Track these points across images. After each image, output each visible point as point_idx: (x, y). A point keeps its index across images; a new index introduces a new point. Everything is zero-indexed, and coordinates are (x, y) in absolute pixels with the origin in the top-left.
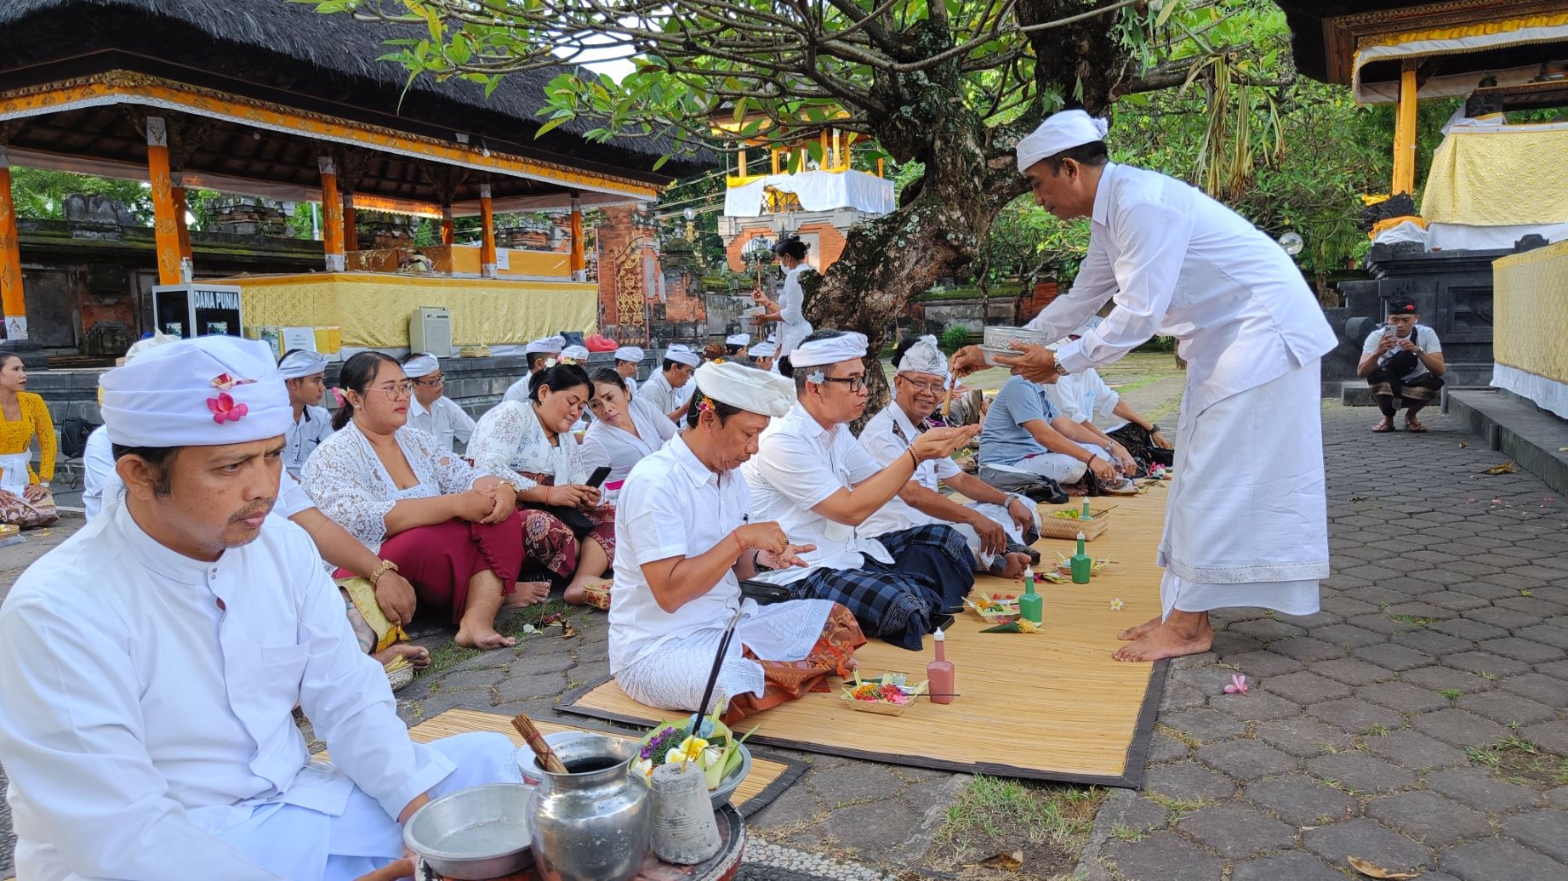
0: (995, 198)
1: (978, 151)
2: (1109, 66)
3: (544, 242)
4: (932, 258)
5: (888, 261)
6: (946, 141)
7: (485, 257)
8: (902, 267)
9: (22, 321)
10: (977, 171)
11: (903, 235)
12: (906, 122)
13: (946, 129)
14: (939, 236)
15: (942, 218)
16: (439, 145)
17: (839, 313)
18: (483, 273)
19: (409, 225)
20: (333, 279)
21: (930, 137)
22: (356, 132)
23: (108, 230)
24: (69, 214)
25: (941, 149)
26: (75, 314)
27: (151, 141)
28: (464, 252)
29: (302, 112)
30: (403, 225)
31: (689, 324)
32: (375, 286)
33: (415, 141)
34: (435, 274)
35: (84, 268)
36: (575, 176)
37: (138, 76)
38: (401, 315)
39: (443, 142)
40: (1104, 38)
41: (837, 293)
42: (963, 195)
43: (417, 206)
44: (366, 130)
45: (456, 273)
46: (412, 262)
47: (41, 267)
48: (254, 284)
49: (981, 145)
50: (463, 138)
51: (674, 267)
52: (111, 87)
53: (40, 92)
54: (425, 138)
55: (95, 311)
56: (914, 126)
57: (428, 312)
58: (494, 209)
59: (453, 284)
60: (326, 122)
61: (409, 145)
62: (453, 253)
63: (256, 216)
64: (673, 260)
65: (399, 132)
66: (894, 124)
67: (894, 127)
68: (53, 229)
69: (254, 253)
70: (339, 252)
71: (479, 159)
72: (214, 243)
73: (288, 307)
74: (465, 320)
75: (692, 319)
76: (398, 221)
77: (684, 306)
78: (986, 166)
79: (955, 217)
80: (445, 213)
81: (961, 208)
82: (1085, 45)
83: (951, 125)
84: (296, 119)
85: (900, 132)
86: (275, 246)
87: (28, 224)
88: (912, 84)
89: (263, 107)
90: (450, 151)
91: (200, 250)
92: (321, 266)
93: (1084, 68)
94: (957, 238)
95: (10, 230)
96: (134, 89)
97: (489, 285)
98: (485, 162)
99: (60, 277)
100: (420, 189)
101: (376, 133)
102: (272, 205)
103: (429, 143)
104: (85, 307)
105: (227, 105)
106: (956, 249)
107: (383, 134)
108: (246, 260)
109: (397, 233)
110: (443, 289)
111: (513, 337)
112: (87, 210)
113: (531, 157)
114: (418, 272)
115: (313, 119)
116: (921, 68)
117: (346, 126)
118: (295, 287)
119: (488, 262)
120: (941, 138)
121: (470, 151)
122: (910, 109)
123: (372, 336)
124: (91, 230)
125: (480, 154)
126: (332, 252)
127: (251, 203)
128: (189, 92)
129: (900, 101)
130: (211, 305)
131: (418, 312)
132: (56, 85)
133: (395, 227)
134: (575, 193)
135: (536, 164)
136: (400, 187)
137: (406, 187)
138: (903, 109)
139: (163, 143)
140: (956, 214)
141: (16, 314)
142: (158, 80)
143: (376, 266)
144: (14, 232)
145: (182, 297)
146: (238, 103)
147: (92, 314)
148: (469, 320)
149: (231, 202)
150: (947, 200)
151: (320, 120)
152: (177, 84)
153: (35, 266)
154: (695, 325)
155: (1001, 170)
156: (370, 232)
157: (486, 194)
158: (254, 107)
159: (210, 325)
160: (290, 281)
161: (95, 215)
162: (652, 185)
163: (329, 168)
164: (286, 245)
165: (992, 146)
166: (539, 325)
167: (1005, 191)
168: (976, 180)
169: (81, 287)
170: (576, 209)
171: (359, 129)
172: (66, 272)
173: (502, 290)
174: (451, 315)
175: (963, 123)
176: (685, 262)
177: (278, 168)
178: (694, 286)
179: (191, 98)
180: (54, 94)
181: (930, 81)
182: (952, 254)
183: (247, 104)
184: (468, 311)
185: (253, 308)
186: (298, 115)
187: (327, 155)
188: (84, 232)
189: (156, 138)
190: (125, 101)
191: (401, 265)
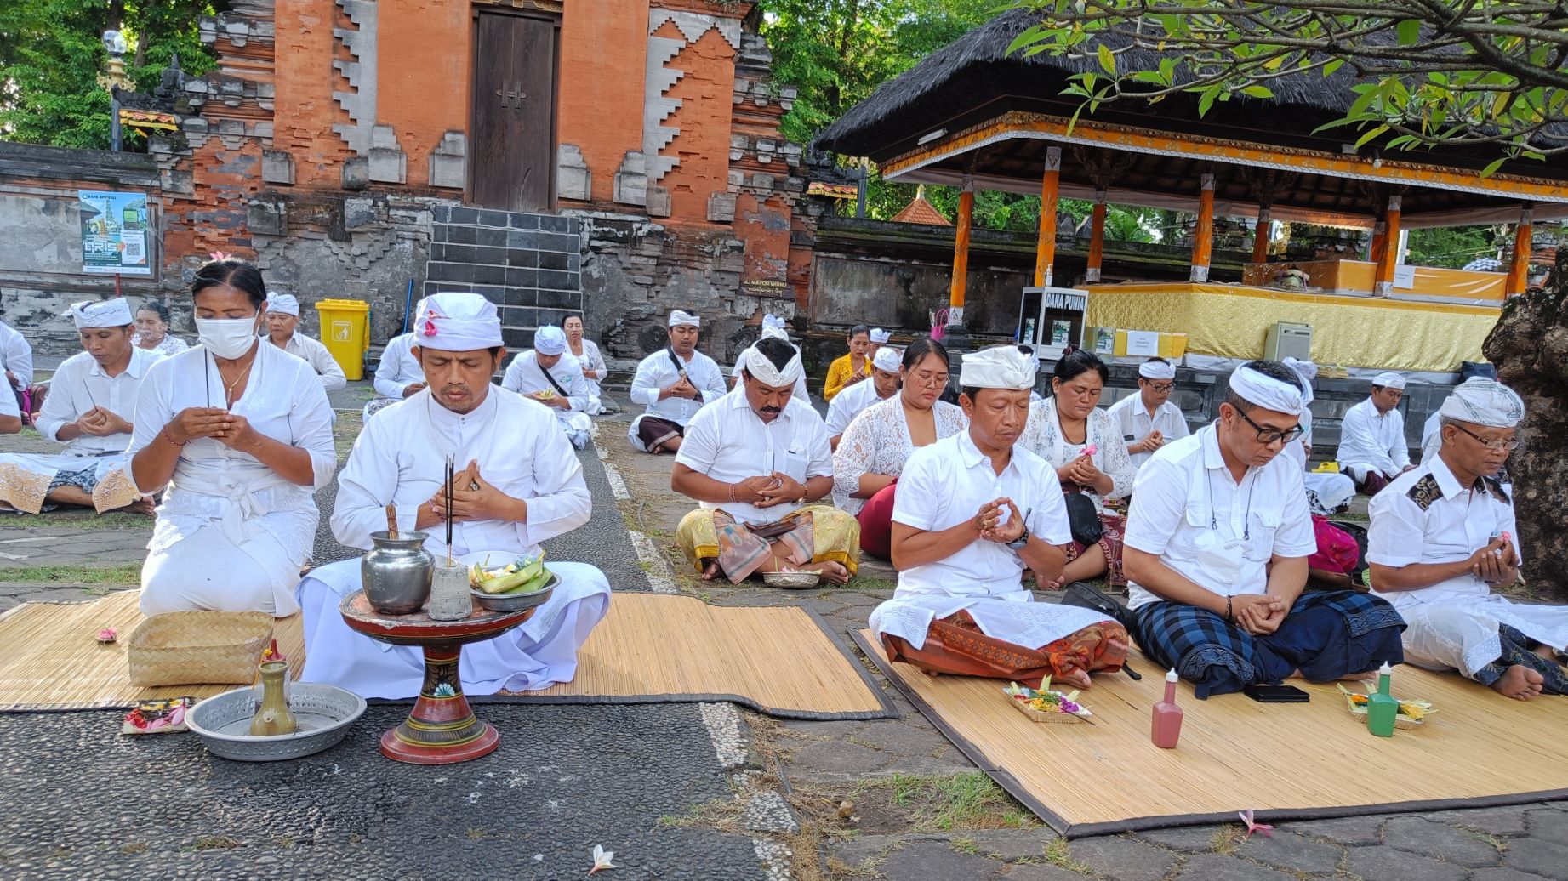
7: (1382, 272)
9: (960, 312)
16: (1322, 157)
18: (1376, 291)
20: (1190, 289)
22: (1226, 149)
23: (1065, 241)
27: (1048, 167)
28: (1355, 270)
29: (1171, 134)
32: (1235, 298)
34: (1308, 289)
37: (1026, 115)
38: (1260, 328)
39: (1327, 154)
45: (1339, 290)
46: (1288, 276)
50: (1350, 149)
52: (1007, 126)
54: (1305, 151)
57: (1289, 327)
59: (1331, 301)
60: (1193, 142)
62: (1341, 267)
65: (1274, 147)
70: (1204, 262)
71: (1371, 169)
74: (1336, 339)
89: (1133, 132)
90: (1334, 163)
95: (964, 240)
96: (1022, 126)
97: (1381, 305)
98: (1380, 173)
101: (1249, 149)
103: (1310, 156)
105: (1101, 133)
107: (1256, 149)
109: (1341, 248)
110: (1312, 305)
111: (1398, 363)
113: (1445, 165)
114: (1288, 288)
115: (1181, 140)
117: (1216, 144)
119: (1383, 280)
121: (1361, 161)
123: (1223, 347)
125: (1371, 164)
126: (1197, 264)
128: (1067, 124)
130: (1060, 305)
131: (1275, 326)
134: (1524, 204)
135: (1453, 173)
139: (1057, 168)
141: (957, 305)
142: (1042, 117)
145: (1037, 298)
146: (1111, 130)
148: (1341, 341)
151: (1188, 140)
157: (1395, 209)
158: (1125, 132)
166: (1439, 352)
170: (1526, 222)
171: (1230, 146)
172: (1026, 274)
173: (1391, 310)
174: (1318, 332)
184: (1341, 331)
186: (1166, 137)
187: (1208, 172)
189: (1052, 163)
190: (1014, 136)
191: (1276, 279)
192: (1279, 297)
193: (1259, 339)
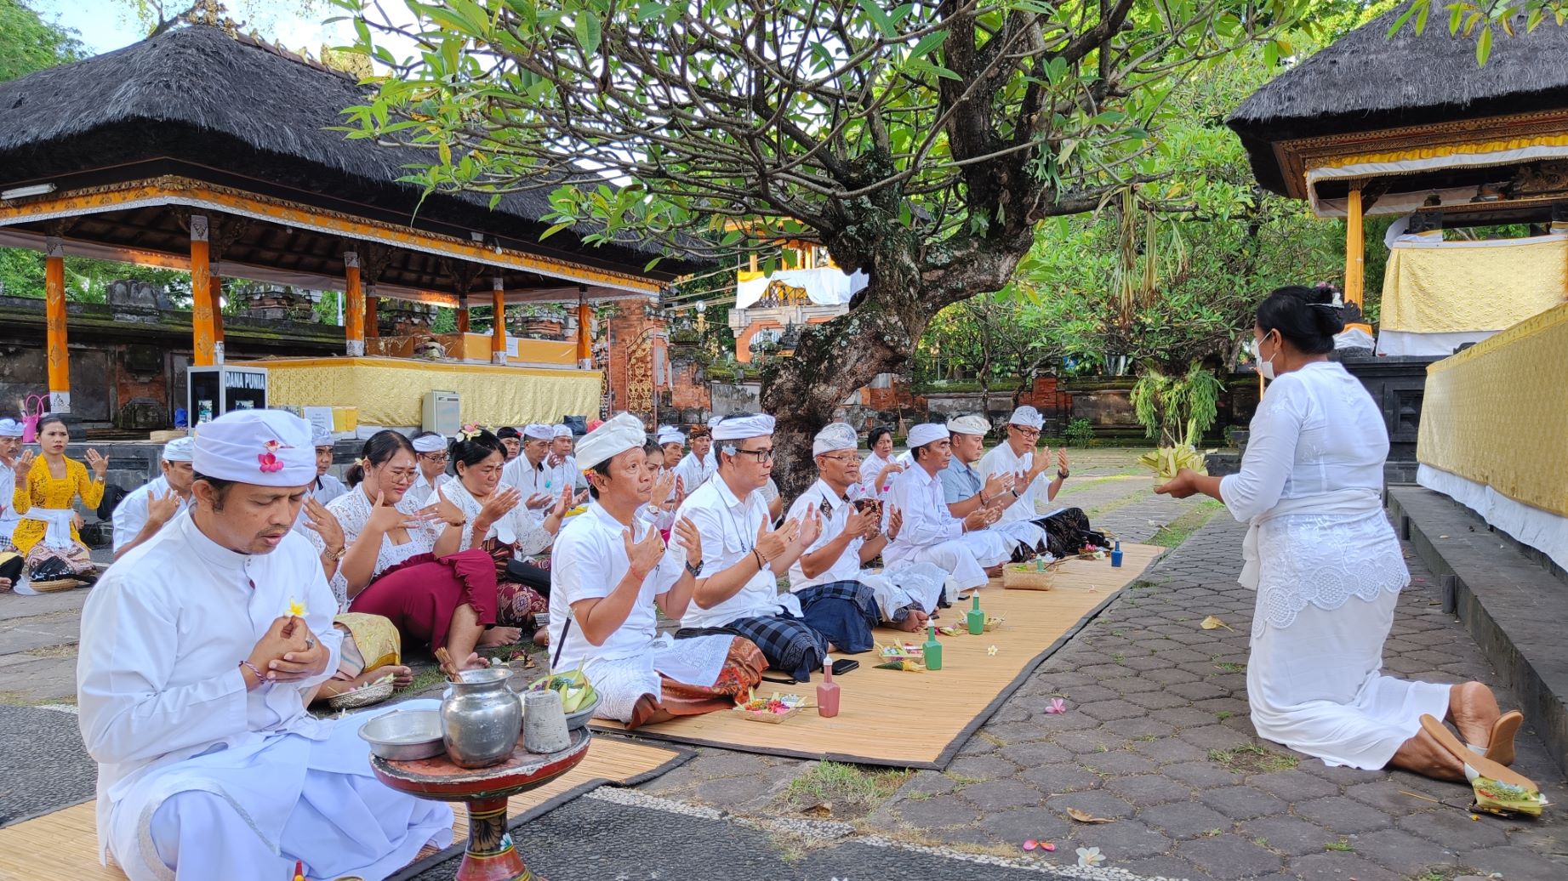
0: (929, 305)
1: (913, 265)
2: (1025, 194)
3: (558, 330)
4: (872, 356)
5: (832, 358)
6: (885, 257)
7: (496, 344)
8: (844, 363)
9: (66, 396)
10: (912, 282)
11: (845, 336)
12: (851, 239)
13: (884, 245)
14: (878, 338)
15: (880, 322)
16: (456, 242)
17: (792, 402)
18: (493, 360)
19: (428, 314)
20: (353, 363)
21: (872, 252)
22: (381, 231)
23: (147, 314)
24: (112, 298)
25: (880, 264)
26: (112, 390)
27: (194, 237)
28: (476, 342)
29: (332, 212)
30: (422, 313)
31: (694, 411)
32: (392, 370)
33: (433, 239)
34: (447, 359)
35: (123, 348)
36: (582, 272)
37: (187, 180)
38: (417, 397)
39: (459, 240)
40: (1020, 171)
41: (790, 385)
42: (900, 304)
43: (436, 295)
44: (389, 229)
45: (467, 360)
46: (427, 348)
47: (83, 347)
48: (279, 365)
49: (916, 261)
50: (477, 237)
51: (681, 357)
52: (162, 190)
53: (98, 193)
54: (443, 236)
55: (130, 388)
56: (858, 243)
57: (439, 394)
58: (505, 300)
59: (464, 370)
60: (352, 221)
61: (429, 242)
62: (466, 339)
63: (284, 302)
64: (681, 350)
65: (419, 231)
66: (841, 241)
67: (841, 243)
68: (96, 311)
69: (281, 337)
70: (359, 339)
71: (493, 255)
72: (245, 327)
73: (311, 388)
74: (474, 403)
75: (697, 407)
76: (417, 309)
77: (690, 394)
78: (921, 278)
79: (893, 322)
80: (461, 303)
81: (899, 314)
82: (1004, 176)
83: (889, 243)
84: (327, 219)
85: (845, 247)
86: (302, 331)
87: (74, 307)
88: (857, 207)
89: (296, 208)
90: (465, 248)
91: (231, 333)
92: (342, 351)
93: (1006, 196)
94: (892, 340)
95: (60, 314)
96: (182, 192)
97: (498, 371)
98: (499, 258)
99: (100, 356)
100: (439, 281)
101: (398, 231)
102: (300, 292)
103: (446, 241)
104: (122, 384)
105: (264, 207)
106: (892, 349)
107: (404, 232)
108: (273, 343)
109: (416, 321)
110: (454, 374)
112: (129, 296)
113: (542, 254)
114: (432, 359)
115: (341, 218)
116: (863, 193)
117: (371, 225)
118: (317, 370)
119: (499, 350)
120: (880, 254)
121: (484, 248)
122: (854, 229)
123: (389, 417)
124: (131, 313)
125: (493, 251)
126: (353, 338)
127: (280, 290)
128: (231, 195)
129: (847, 222)
130: (240, 385)
131: (430, 394)
132: (112, 187)
133: (414, 314)
134: (583, 288)
135: (545, 261)
136: (420, 278)
137: (426, 278)
138: (849, 228)
139: (205, 238)
140: (894, 319)
141: (60, 389)
142: (204, 184)
143: (394, 352)
144: (64, 314)
145: (214, 377)
146: (274, 204)
147: (127, 392)
148: (477, 405)
149: (262, 288)
150: (885, 306)
151: (348, 220)
152: (220, 187)
153: (78, 346)
154: (700, 411)
155: (934, 282)
156: (391, 319)
157: (499, 286)
158: (288, 208)
159: (238, 403)
160: (313, 364)
161: (135, 300)
162: (656, 282)
163: (353, 262)
164: (311, 330)
165: (926, 261)
166: (544, 409)
167: (937, 300)
168: (911, 290)
169: (118, 366)
170: (584, 302)
171: (383, 228)
172: (106, 352)
173: (510, 376)
174: (462, 398)
175: (900, 241)
176: (692, 352)
177: (308, 260)
178: (700, 375)
179: (232, 200)
180: (111, 195)
181: (873, 204)
182: (889, 354)
183: (282, 205)
184: (477, 395)
185: (278, 388)
186: (328, 216)
187: (352, 250)
188: (125, 316)
189: (199, 234)
190: (173, 202)
191: (417, 351)
192: (427, 368)
193: (418, 405)
